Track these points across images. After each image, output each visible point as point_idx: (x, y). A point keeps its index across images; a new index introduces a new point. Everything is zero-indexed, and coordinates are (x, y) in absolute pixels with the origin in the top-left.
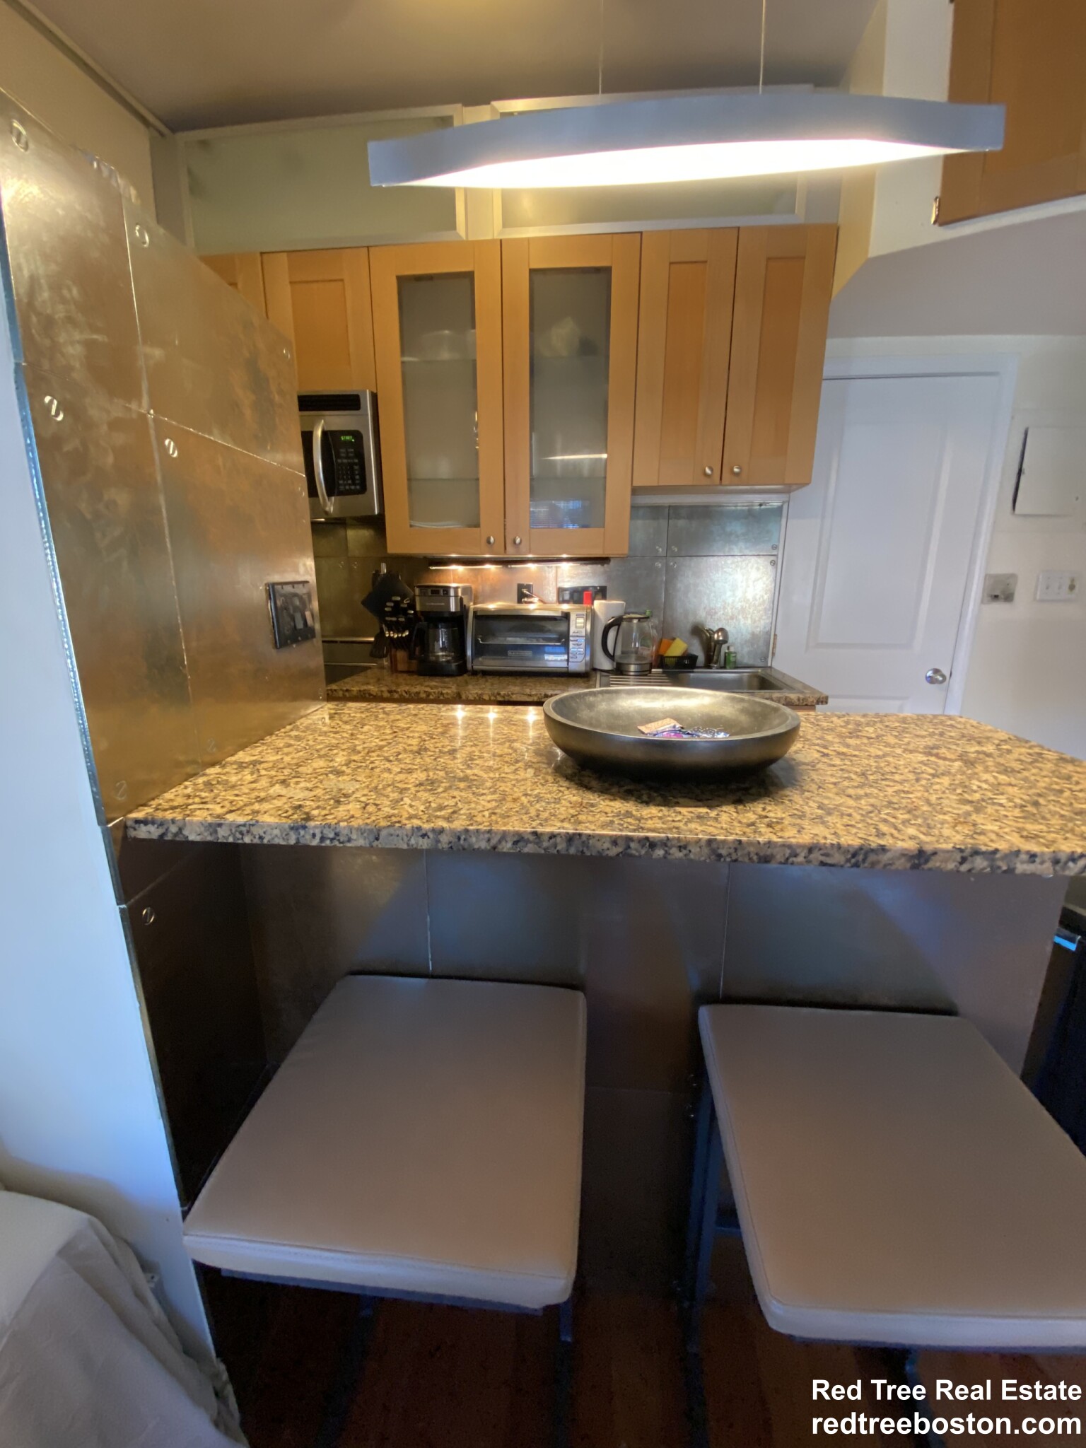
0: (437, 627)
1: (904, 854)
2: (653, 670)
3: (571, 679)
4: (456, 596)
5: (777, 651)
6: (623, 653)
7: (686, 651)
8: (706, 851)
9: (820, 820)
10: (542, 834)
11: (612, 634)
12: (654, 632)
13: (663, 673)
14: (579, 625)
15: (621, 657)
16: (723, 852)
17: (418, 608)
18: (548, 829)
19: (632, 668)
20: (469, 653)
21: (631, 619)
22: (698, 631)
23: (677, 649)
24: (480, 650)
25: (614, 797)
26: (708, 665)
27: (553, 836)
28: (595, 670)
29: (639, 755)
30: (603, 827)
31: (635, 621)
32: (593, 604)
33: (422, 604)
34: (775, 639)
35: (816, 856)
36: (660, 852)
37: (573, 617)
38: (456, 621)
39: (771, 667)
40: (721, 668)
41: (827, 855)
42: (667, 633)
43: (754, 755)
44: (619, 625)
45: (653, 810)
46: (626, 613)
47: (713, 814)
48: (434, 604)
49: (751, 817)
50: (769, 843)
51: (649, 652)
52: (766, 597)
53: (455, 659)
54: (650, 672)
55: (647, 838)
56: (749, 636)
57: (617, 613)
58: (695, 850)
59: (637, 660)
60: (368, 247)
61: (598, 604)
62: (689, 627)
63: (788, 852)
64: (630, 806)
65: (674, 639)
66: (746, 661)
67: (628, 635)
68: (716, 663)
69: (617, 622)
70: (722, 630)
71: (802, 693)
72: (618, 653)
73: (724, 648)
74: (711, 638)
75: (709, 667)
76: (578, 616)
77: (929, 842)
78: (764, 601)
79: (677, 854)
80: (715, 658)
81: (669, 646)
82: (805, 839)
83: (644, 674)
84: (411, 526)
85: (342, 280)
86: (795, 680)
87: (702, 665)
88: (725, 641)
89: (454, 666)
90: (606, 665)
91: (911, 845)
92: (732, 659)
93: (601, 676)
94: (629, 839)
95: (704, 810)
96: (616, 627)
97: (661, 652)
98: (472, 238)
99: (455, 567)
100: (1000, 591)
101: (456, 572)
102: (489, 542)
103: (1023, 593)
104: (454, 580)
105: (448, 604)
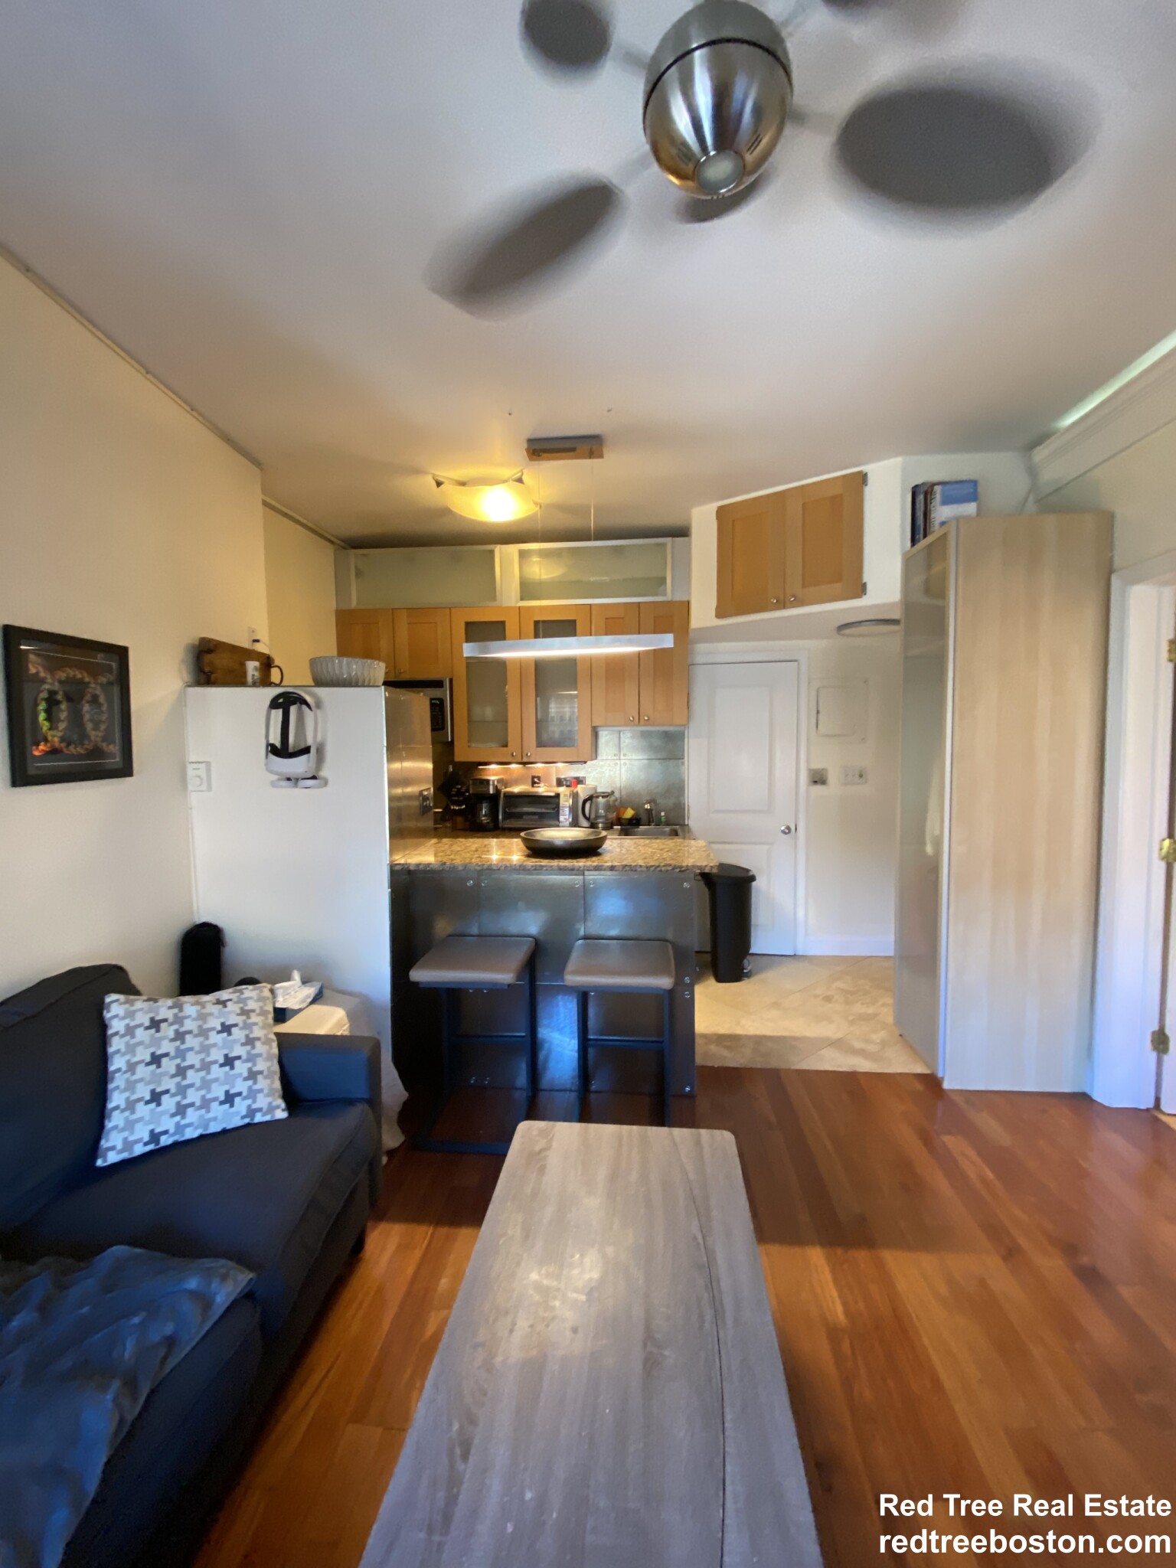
0: (482, 803)
4: (496, 785)
5: (690, 815)
6: (595, 816)
7: (634, 815)
11: (588, 805)
12: (614, 805)
13: (620, 828)
17: (471, 792)
19: (600, 825)
20: (500, 817)
21: (600, 797)
23: (629, 813)
24: (508, 816)
31: (603, 799)
32: (576, 787)
33: (473, 790)
34: (689, 808)
37: (561, 796)
38: (493, 799)
39: (688, 825)
40: (657, 825)
42: (622, 805)
44: (591, 800)
48: (481, 790)
51: (611, 815)
53: (492, 821)
54: (612, 827)
56: (671, 807)
57: (591, 792)
59: (604, 820)
60: (450, 608)
65: (626, 808)
66: (671, 821)
67: (598, 808)
68: (653, 823)
69: (591, 798)
72: (592, 816)
75: (649, 825)
76: (565, 795)
80: (652, 819)
81: (624, 813)
84: (469, 746)
85: (435, 623)
87: (644, 823)
89: (491, 826)
90: (585, 824)
96: (590, 802)
97: (618, 816)
98: (504, 605)
99: (493, 767)
100: (818, 779)
101: (493, 769)
102: (513, 755)
103: (833, 778)
104: (493, 775)
105: (489, 789)
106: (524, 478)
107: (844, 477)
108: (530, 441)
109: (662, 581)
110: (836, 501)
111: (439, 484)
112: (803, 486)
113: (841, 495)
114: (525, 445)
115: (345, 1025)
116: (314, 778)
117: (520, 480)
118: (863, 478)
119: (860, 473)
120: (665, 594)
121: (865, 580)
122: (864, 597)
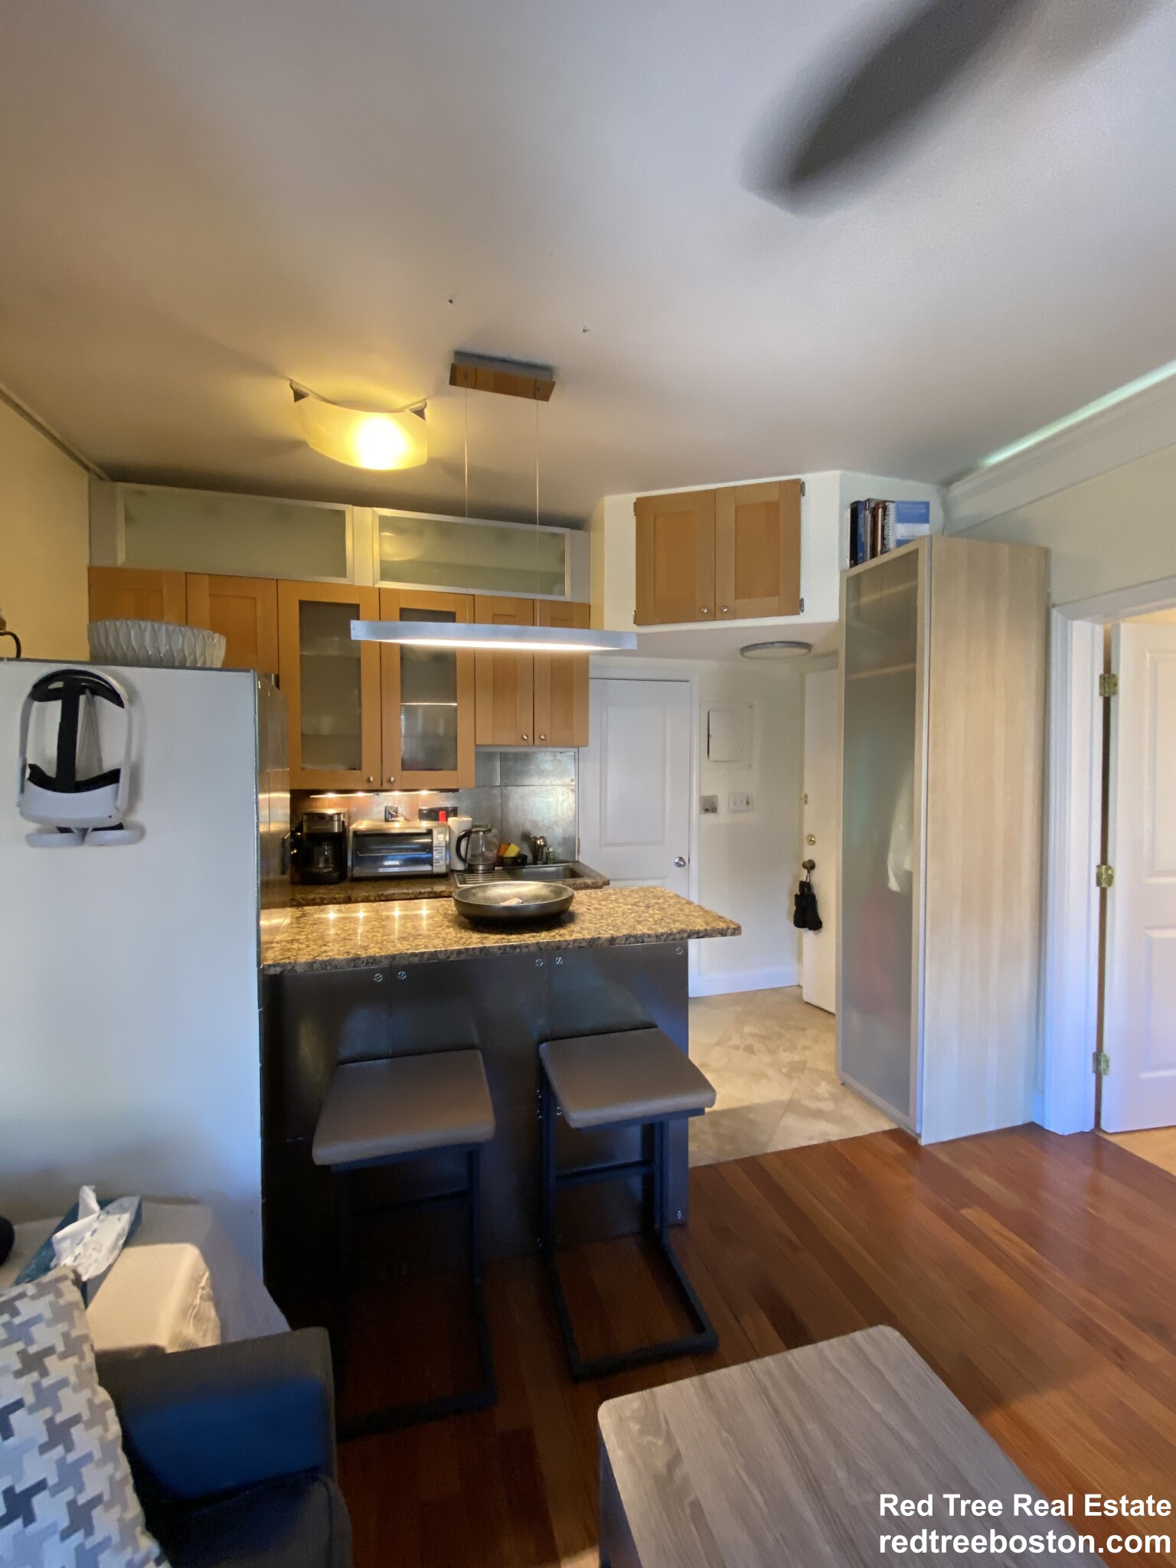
0: (320, 845)
1: (607, 939)
2: (496, 868)
3: (435, 880)
4: (339, 820)
5: (581, 851)
6: (472, 856)
7: (519, 853)
8: (536, 947)
9: (580, 932)
10: (469, 949)
11: (463, 843)
12: (495, 840)
13: (504, 870)
14: (440, 838)
15: (471, 860)
16: (543, 947)
17: (305, 830)
18: (471, 947)
19: (481, 868)
20: (349, 863)
21: (478, 832)
22: (527, 838)
23: (513, 851)
24: (358, 860)
25: (496, 934)
26: (535, 863)
27: (474, 949)
28: (453, 871)
29: (505, 914)
30: (495, 943)
31: (481, 833)
32: (447, 820)
33: (308, 828)
34: (579, 842)
35: (577, 944)
36: (518, 950)
37: (435, 832)
38: (339, 839)
39: (578, 861)
40: (544, 864)
41: (580, 943)
42: (504, 841)
43: (555, 909)
44: (469, 836)
45: (514, 936)
46: (473, 826)
47: (538, 935)
48: (321, 827)
49: (553, 934)
50: (559, 941)
51: (492, 854)
52: (570, 813)
53: (336, 869)
54: (493, 869)
55: (512, 945)
56: (561, 840)
57: (468, 827)
58: (532, 948)
59: (483, 861)
60: (277, 580)
61: (451, 820)
62: (520, 834)
63: (566, 944)
64: (503, 936)
65: (509, 844)
66: (561, 858)
67: (476, 845)
68: (540, 860)
69: (468, 834)
70: (542, 837)
71: (595, 878)
72: (469, 856)
73: (545, 850)
74: (535, 843)
75: (536, 864)
76: (439, 833)
77: (616, 934)
78: (569, 816)
79: (525, 950)
80: (539, 857)
81: (506, 850)
82: (573, 938)
83: (489, 871)
84: (302, 769)
85: (255, 598)
86: (592, 871)
87: (531, 862)
88: (545, 846)
89: (336, 875)
90: (460, 866)
91: (608, 936)
92: (551, 857)
93: (458, 875)
94: (506, 946)
95: (534, 934)
96: (467, 838)
97: (501, 854)
98: (357, 584)
99: (331, 796)
100: (709, 807)
101: (330, 800)
102: (369, 780)
103: (722, 807)
104: (330, 807)
105: (333, 825)
106: (426, 411)
107: (780, 483)
108: (458, 354)
109: (559, 578)
110: (772, 508)
111: (299, 396)
112: (734, 488)
113: (777, 503)
114: (449, 360)
115: (202, 1277)
116: (120, 827)
117: (420, 413)
118: (799, 488)
119: (797, 481)
120: (563, 593)
121: (803, 595)
122: (801, 614)
